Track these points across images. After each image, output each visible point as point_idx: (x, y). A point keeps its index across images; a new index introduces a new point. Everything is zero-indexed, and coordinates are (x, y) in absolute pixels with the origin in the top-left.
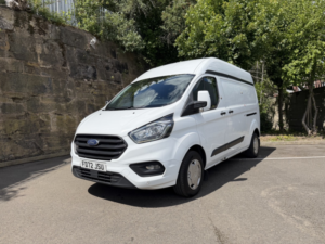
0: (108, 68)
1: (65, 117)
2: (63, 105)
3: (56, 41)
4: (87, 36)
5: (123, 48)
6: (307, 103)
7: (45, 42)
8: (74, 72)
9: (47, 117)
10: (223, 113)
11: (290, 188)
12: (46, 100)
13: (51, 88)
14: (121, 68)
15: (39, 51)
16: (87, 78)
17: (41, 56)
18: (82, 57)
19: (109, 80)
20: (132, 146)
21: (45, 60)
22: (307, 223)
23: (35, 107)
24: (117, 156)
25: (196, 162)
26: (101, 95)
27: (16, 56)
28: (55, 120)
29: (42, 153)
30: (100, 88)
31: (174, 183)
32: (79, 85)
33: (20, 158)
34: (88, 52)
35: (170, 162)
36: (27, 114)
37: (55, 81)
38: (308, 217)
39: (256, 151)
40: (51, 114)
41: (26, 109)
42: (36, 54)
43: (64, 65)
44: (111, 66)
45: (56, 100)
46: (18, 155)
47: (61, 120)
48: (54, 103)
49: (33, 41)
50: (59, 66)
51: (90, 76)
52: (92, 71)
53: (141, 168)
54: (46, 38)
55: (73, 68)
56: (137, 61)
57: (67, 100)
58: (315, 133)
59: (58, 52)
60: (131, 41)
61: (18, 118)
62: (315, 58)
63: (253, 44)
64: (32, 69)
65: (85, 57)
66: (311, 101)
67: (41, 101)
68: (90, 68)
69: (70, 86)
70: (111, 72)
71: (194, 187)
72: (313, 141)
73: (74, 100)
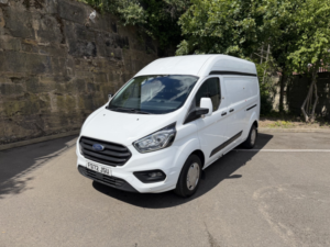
0: (108, 44)
1: (65, 96)
2: (62, 84)
3: (53, 15)
4: (87, 8)
5: (124, 20)
6: (308, 89)
7: (42, 16)
8: (74, 50)
9: (47, 98)
10: (224, 114)
11: (280, 189)
12: (46, 80)
13: (50, 67)
14: (122, 43)
15: (36, 27)
16: (87, 55)
17: (38, 32)
18: (81, 33)
19: (109, 56)
20: (136, 155)
21: (42, 36)
22: (290, 233)
23: (35, 87)
24: (122, 163)
25: (196, 165)
26: (101, 73)
27: (12, 33)
28: (55, 100)
29: (43, 134)
30: (100, 65)
31: (174, 187)
32: (78, 63)
33: (22, 139)
34: (87, 27)
35: (171, 170)
36: (27, 95)
37: (54, 60)
38: (292, 226)
39: (253, 142)
40: (51, 94)
41: (25, 90)
42: (33, 31)
43: (63, 42)
44: (111, 41)
45: (56, 79)
46: (20, 136)
47: (61, 100)
48: (54, 83)
49: (29, 15)
50: (58, 43)
51: (90, 53)
52: (92, 48)
53: (144, 176)
54: (43, 12)
55: (72, 45)
56: (139, 35)
57: (67, 79)
58: (313, 120)
59: (56, 27)
60: (132, 13)
61: (18, 99)
62: (322, 47)
63: (261, 28)
64: (29, 47)
65: (84, 33)
66: (313, 88)
67: (40, 81)
68: (90, 44)
69: (70, 65)
70: (111, 48)
71: (192, 188)
72: (310, 129)
73: (73, 79)
